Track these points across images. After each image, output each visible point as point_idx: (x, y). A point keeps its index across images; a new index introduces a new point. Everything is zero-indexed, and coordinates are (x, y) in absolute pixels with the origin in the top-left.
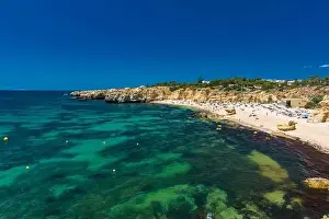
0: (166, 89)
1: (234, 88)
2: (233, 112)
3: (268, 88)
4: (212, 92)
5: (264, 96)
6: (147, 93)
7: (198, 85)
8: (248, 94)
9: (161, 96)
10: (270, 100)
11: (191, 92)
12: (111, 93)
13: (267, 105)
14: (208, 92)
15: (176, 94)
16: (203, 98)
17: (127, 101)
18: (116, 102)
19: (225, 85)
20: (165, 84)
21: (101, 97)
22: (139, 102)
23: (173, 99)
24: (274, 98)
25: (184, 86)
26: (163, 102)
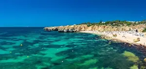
0: (86, 26)
1: (116, 25)
3: (129, 25)
4: (106, 27)
5: (127, 28)
6: (77, 28)
7: (100, 24)
8: (121, 27)
9: (83, 29)
10: (130, 30)
11: (97, 27)
12: (61, 28)
13: (129, 32)
14: (104, 27)
15: (90, 28)
16: (102, 30)
17: (68, 31)
18: (63, 32)
19: (112, 24)
20: (85, 24)
21: (57, 30)
22: (73, 32)
23: (89, 30)
24: (132, 29)
25: (94, 24)
26: (84, 32)
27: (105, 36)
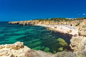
0: (38, 21)
1: (57, 21)
2: (56, 28)
3: (66, 21)
4: (51, 22)
5: (65, 23)
6: (32, 22)
7: (47, 20)
8: (61, 22)
9: (36, 23)
10: (67, 24)
11: (45, 22)
12: (21, 22)
13: (66, 26)
14: (50, 22)
15: (41, 23)
16: (48, 24)
17: (26, 25)
18: (23, 25)
19: (55, 20)
21: (18, 24)
22: (30, 25)
23: (40, 24)
25: (43, 20)
26: (37, 25)
27: (49, 28)
